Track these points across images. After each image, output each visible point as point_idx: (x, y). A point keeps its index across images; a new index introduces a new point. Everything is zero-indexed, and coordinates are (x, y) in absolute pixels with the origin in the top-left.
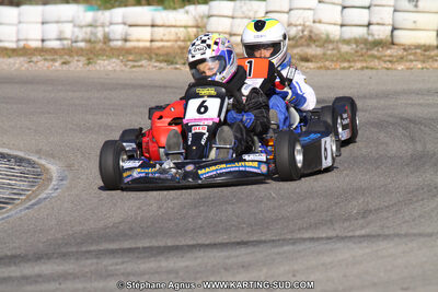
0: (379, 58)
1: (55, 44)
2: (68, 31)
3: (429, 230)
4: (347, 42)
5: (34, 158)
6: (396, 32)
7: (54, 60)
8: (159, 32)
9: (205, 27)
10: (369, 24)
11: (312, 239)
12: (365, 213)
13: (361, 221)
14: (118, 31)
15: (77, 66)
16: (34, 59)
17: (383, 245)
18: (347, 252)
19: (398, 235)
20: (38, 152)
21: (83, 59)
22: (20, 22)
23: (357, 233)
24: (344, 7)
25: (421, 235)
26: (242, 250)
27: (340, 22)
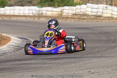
0: (99, 19)
1: (31, 15)
2: (34, 12)
3: (112, 56)
4: (92, 16)
5: (28, 39)
6: (103, 14)
7: (31, 18)
8: (53, 13)
9: (62, 12)
10: (97, 12)
11: (87, 57)
12: (98, 52)
13: (98, 53)
14: (44, 12)
15: (36, 19)
16: (27, 18)
17: (103, 58)
18: (95, 60)
19: (105, 57)
20: (29, 37)
21: (38, 18)
22: (24, 10)
23: (97, 56)
24: (92, 8)
25: (110, 57)
26: (73, 59)
27: (91, 11)
